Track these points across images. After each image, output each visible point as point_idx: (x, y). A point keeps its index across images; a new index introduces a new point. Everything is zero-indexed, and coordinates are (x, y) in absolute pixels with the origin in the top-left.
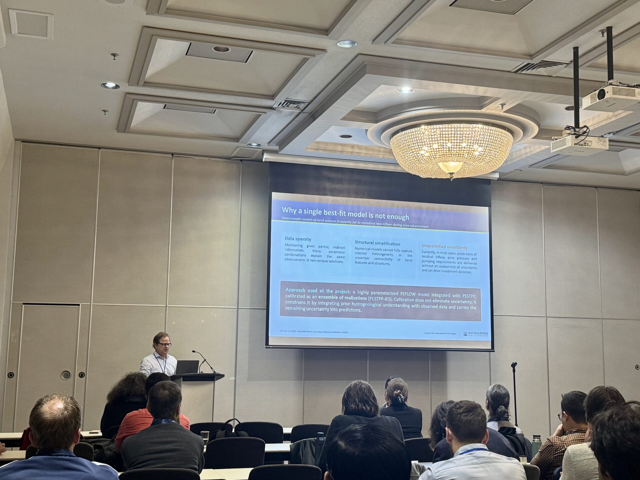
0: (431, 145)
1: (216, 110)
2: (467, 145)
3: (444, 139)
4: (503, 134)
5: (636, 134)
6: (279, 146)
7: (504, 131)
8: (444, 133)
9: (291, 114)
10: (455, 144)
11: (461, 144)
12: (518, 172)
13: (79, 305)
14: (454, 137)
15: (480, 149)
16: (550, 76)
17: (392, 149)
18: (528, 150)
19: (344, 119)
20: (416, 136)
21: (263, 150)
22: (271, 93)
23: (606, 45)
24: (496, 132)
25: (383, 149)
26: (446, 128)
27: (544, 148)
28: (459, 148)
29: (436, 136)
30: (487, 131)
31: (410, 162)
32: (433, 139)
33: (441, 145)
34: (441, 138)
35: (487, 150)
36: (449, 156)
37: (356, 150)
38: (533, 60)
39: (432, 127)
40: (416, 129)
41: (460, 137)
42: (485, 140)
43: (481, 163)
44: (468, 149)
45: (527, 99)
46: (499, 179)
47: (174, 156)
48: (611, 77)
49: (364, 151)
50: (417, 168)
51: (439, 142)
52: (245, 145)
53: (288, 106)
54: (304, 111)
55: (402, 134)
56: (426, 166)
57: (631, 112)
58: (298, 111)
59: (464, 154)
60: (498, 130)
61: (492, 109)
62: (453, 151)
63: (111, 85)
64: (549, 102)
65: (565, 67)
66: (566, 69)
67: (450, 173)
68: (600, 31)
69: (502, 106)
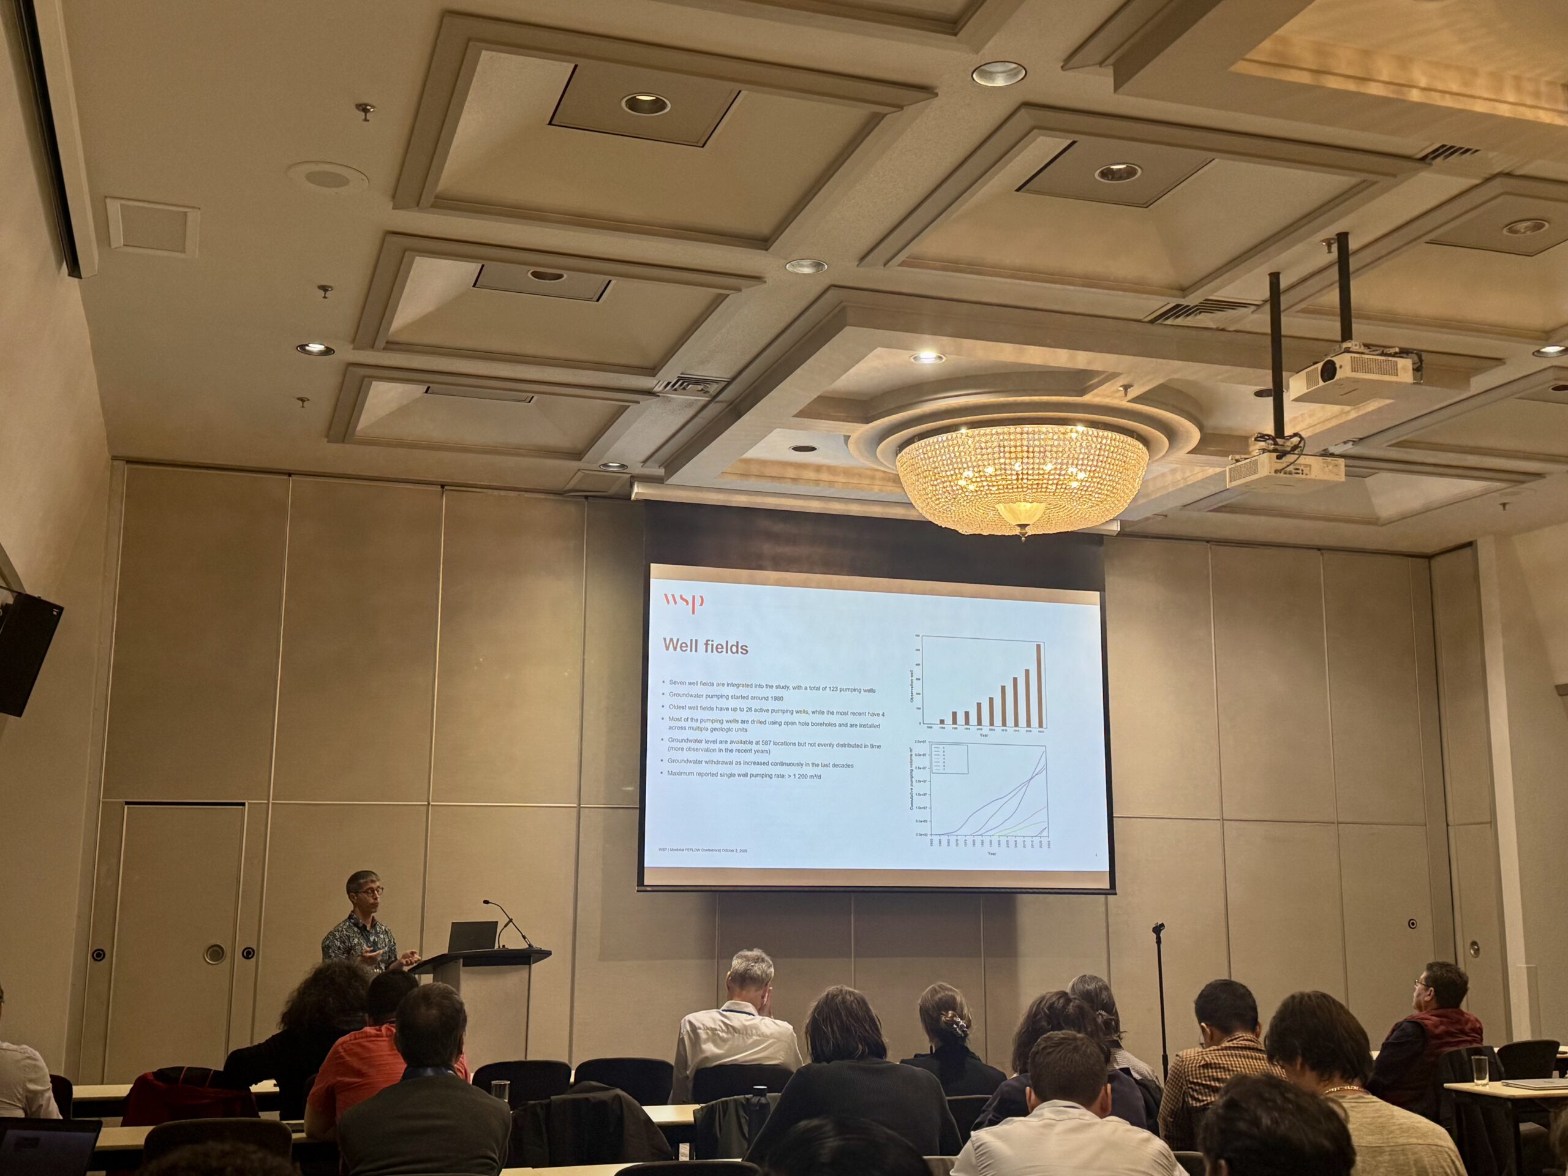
0: (981, 468)
1: (533, 397)
2: (1056, 469)
3: (1007, 455)
4: (1128, 446)
5: (1402, 445)
6: (665, 468)
7: (1130, 440)
8: (1006, 443)
9: (690, 405)
10: (1031, 467)
11: (1041, 467)
12: (1160, 518)
13: (243, 804)
14: (1028, 452)
15: (1081, 475)
16: (1223, 330)
17: (901, 475)
18: (1179, 476)
19: (802, 414)
20: (949, 450)
21: (631, 477)
22: (649, 364)
23: (1336, 268)
24: (1113, 442)
25: (882, 475)
26: (1010, 434)
27: (1211, 471)
28: (1039, 474)
29: (990, 450)
30: (1095, 439)
31: (938, 502)
32: (985, 457)
33: (1001, 469)
34: (1002, 455)
35: (1096, 477)
36: (1018, 492)
37: (825, 476)
38: (1187, 299)
39: (982, 431)
40: (949, 435)
41: (1040, 452)
42: (1091, 457)
43: (1085, 504)
44: (1057, 477)
45: (1176, 376)
46: (1119, 534)
47: (446, 490)
48: (1347, 334)
49: (841, 479)
50: (953, 515)
51: (996, 461)
52: (595, 466)
53: (684, 389)
54: (717, 399)
55: (920, 445)
56: (970, 511)
57: (1391, 401)
58: (704, 399)
59: (1049, 487)
60: (1118, 437)
61: (1106, 395)
62: (1025, 481)
63: (315, 348)
64: (1223, 381)
65: (1253, 312)
66: (1255, 316)
67: (1019, 525)
68: (1325, 240)
69: (1124, 390)
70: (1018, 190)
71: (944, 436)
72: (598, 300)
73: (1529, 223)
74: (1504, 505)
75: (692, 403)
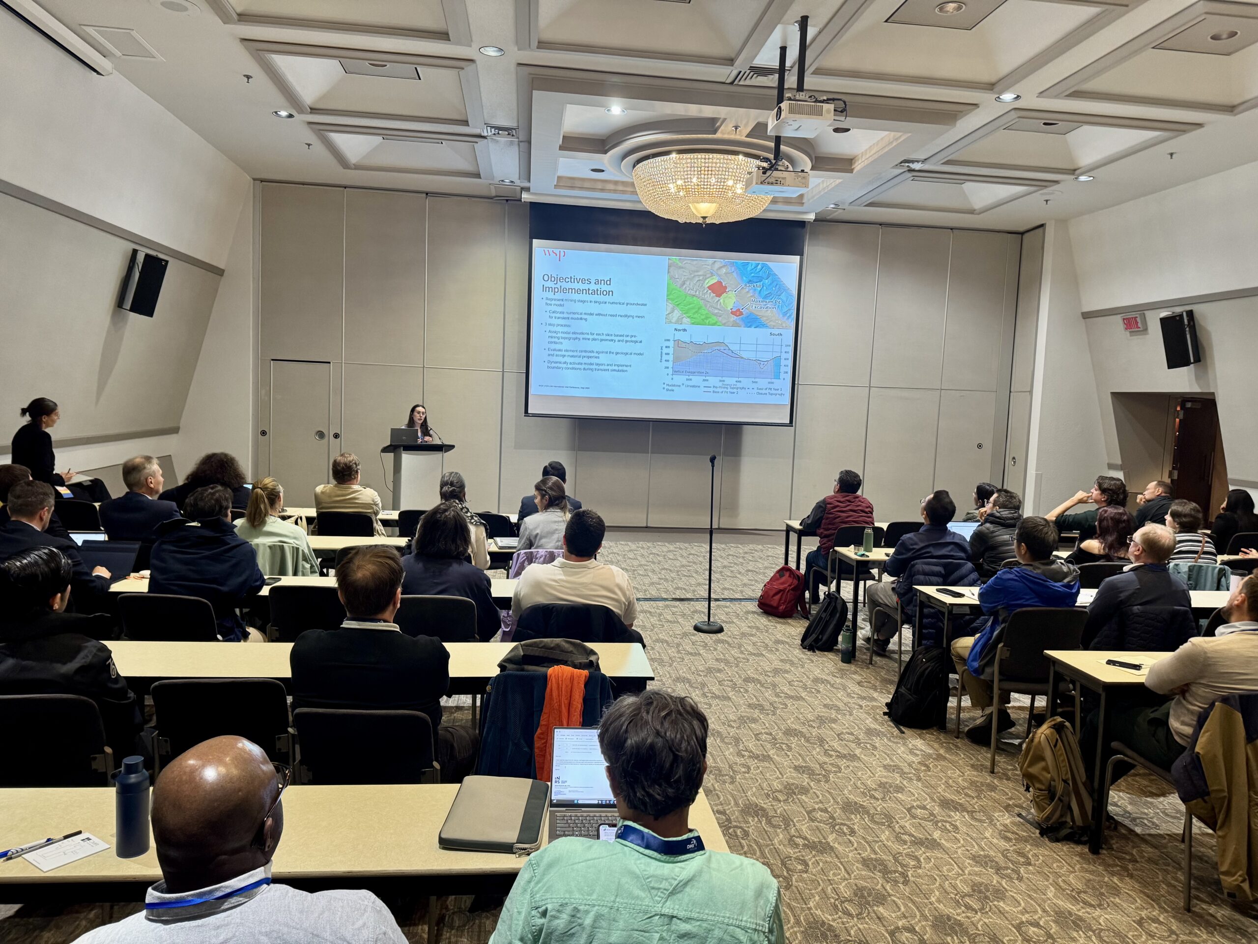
5: (948, 163)
13: (329, 363)
19: (562, 148)
21: (519, 188)
22: (464, 119)
37: (620, 188)
38: (735, 67)
45: (760, 120)
46: (815, 220)
47: (429, 196)
52: (495, 182)
53: (498, 134)
54: (520, 140)
55: (640, 165)
57: (910, 134)
58: (515, 140)
59: (717, 193)
61: (729, 133)
63: (284, 113)
67: (702, 217)
68: (796, 22)
69: (736, 129)
71: (647, 162)
72: (420, 79)
73: (952, 4)
74: (1047, 201)
75: (512, 143)
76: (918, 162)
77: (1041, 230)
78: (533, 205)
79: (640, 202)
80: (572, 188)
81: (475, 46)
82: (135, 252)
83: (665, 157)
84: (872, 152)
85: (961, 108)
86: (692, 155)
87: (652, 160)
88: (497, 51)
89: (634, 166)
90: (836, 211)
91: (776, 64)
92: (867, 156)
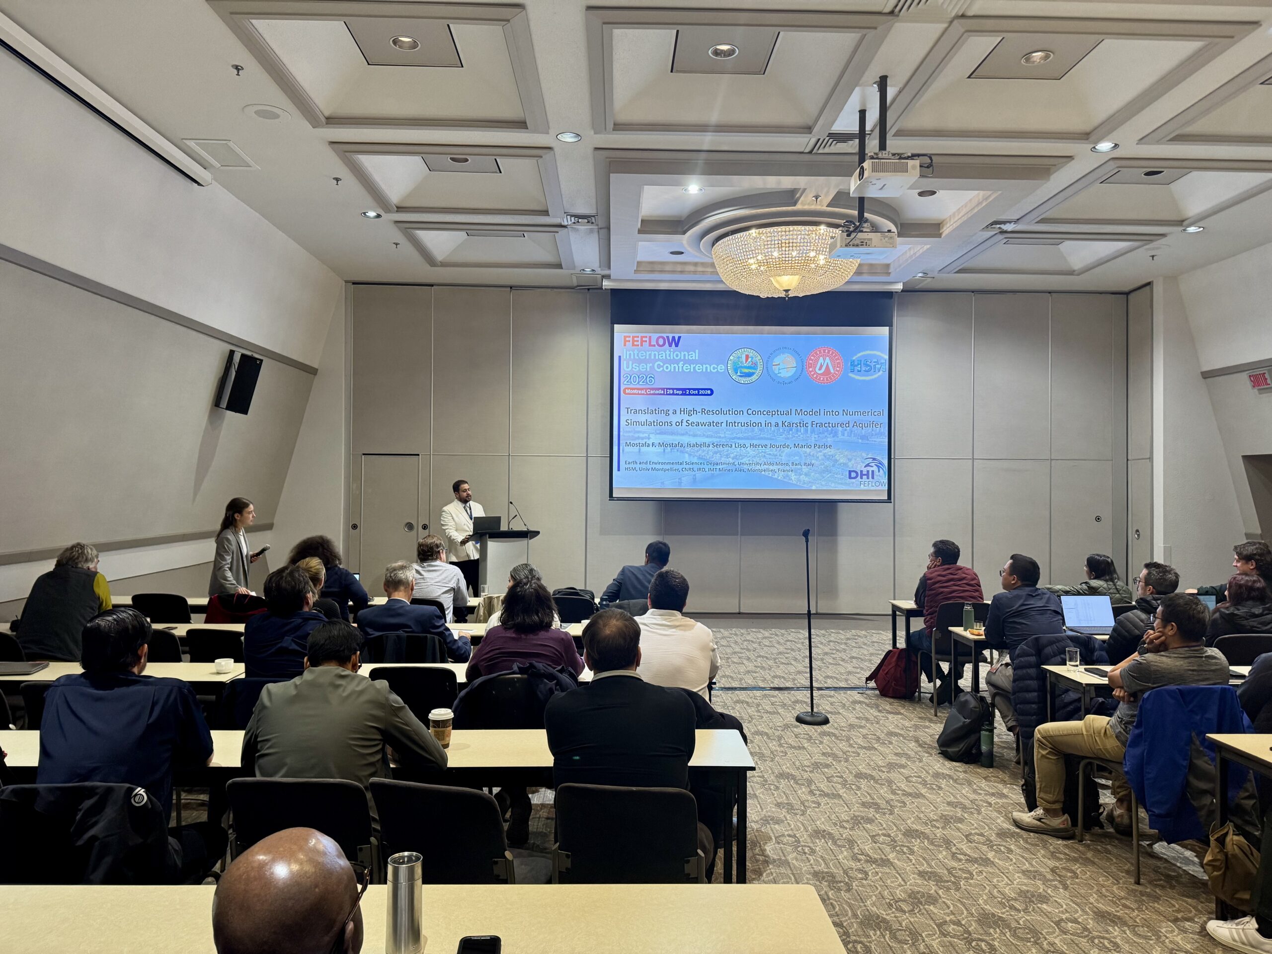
5: (1043, 221)
13: (418, 455)
19: (640, 232)
21: (601, 276)
22: (544, 209)
37: (700, 269)
38: (813, 134)
42: (814, 244)
45: (841, 187)
46: (903, 291)
47: (513, 290)
51: (764, 251)
52: (577, 271)
53: (578, 222)
54: (600, 227)
55: (719, 243)
57: (1000, 192)
58: (594, 227)
61: (809, 204)
63: (372, 214)
67: (784, 290)
68: (874, 83)
69: (817, 199)
70: (672, 71)
71: (726, 239)
72: (501, 172)
73: (1040, 53)
74: (1153, 256)
75: (591, 231)
76: (1010, 222)
77: (1148, 288)
78: (614, 292)
79: (722, 281)
80: (652, 271)
81: (553, 132)
82: (232, 353)
83: (745, 233)
84: (960, 216)
85: (1052, 161)
86: (771, 229)
87: (731, 237)
88: (575, 137)
89: (713, 244)
90: (924, 280)
91: (855, 129)
92: (956, 219)
